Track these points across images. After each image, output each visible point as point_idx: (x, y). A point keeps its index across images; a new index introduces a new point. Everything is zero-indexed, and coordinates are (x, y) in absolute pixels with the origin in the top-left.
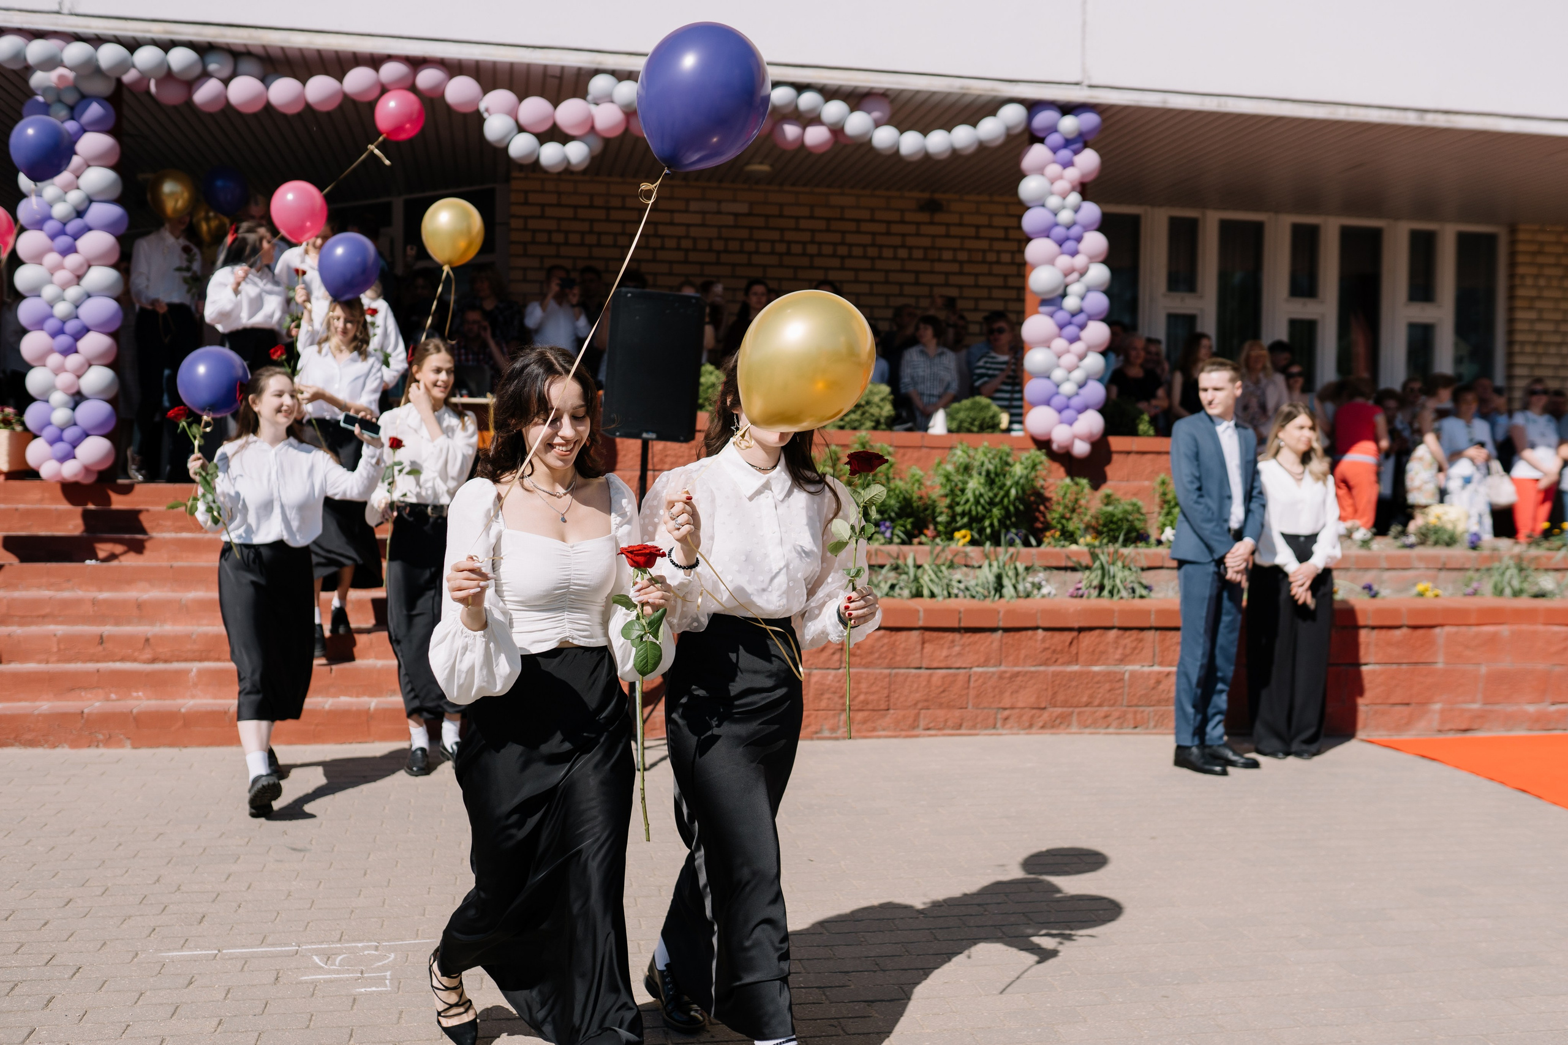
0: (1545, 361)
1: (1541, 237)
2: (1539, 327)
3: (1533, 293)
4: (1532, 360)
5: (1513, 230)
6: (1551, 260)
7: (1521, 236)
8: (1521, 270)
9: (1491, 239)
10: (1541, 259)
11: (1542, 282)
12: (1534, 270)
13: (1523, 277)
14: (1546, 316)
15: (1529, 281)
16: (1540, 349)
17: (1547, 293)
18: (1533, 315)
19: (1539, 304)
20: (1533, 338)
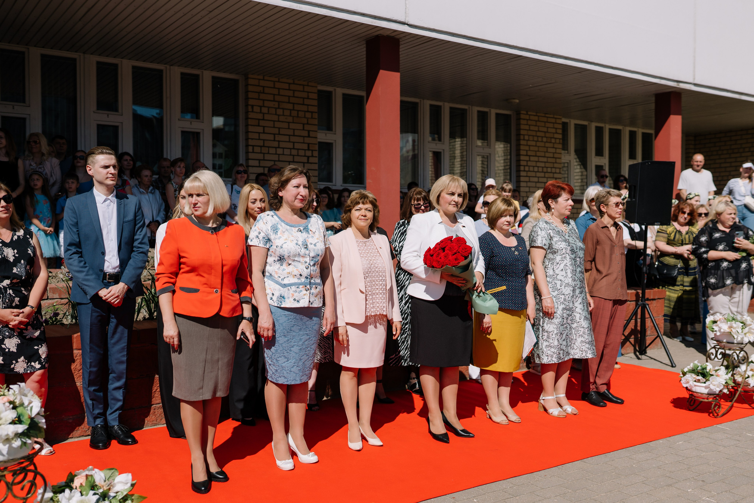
0: (267, 157)
1: (262, 83)
2: (263, 136)
3: (260, 116)
4: (260, 156)
5: (247, 78)
6: (271, 97)
7: (251, 81)
8: (251, 102)
9: (236, 82)
10: (262, 96)
11: (265, 110)
12: (260, 103)
13: (252, 106)
14: (267, 130)
15: (257, 109)
16: (265, 150)
17: (267, 117)
18: (260, 130)
19: (262, 123)
20: (261, 143)
